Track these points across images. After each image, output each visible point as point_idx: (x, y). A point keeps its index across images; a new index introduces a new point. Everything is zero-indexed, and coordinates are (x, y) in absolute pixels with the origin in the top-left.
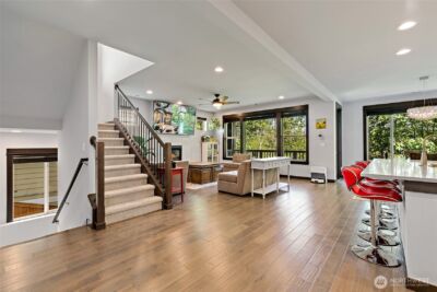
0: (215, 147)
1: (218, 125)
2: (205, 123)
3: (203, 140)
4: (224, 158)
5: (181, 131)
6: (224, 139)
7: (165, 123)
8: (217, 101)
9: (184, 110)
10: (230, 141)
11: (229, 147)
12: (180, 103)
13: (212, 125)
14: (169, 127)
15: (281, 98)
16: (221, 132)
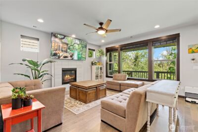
0: (101, 69)
1: (103, 54)
2: (94, 53)
3: (92, 64)
4: (107, 76)
5: (75, 57)
6: (107, 63)
7: (62, 51)
8: (101, 28)
9: (78, 42)
10: (110, 65)
11: (110, 69)
12: (74, 36)
13: (98, 54)
14: (66, 54)
15: (157, 27)
16: (105, 59)
